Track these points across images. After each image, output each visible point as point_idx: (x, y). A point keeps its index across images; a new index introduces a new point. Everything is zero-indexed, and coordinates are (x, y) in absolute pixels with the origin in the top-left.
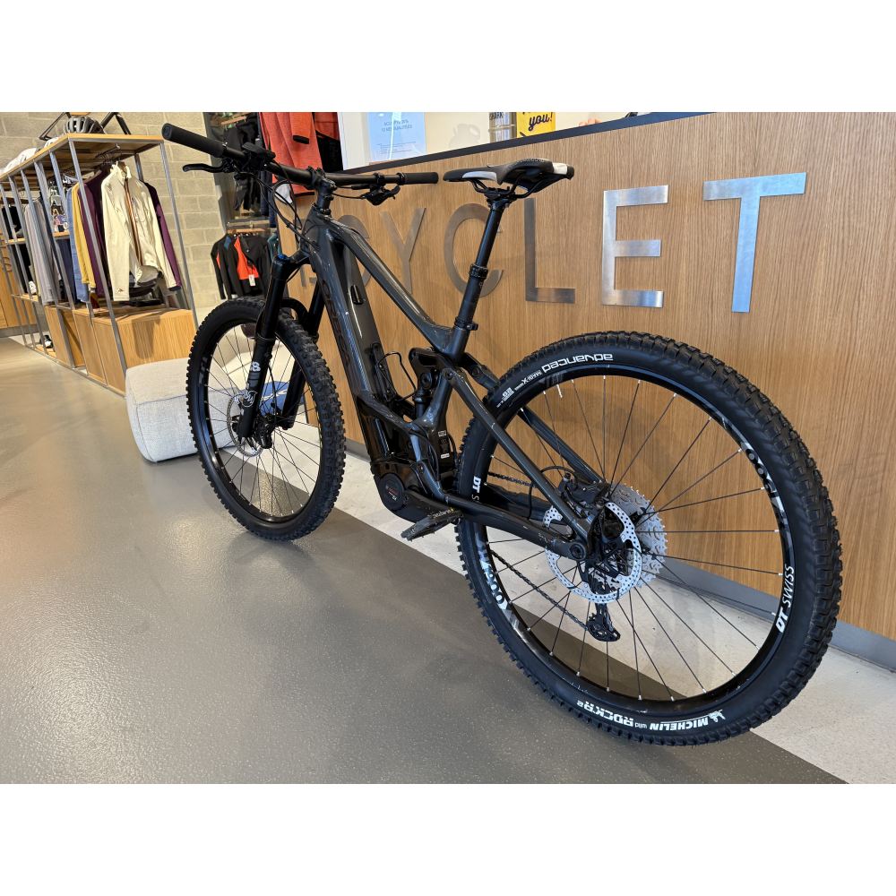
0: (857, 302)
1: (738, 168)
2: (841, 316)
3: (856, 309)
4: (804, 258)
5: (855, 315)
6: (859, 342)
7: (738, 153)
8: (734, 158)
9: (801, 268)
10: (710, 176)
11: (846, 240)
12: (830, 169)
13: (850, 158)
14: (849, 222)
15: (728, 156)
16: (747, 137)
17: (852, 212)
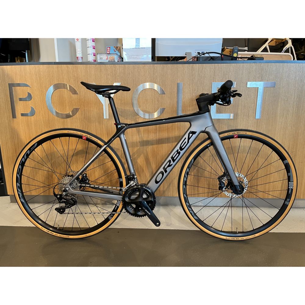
1: (257, 79)
2: (284, 118)
4: (275, 104)
6: (288, 124)
7: (257, 75)
8: (256, 76)
9: (274, 106)
10: (249, 81)
12: (281, 81)
13: (286, 79)
14: (286, 95)
15: (254, 76)
16: (260, 71)
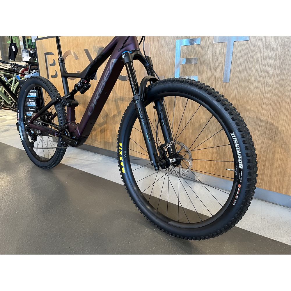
0: (266, 77)
2: (261, 82)
3: (266, 79)
4: (248, 63)
5: (266, 81)
9: (248, 66)
11: (263, 56)
14: (264, 50)
17: (265, 47)
